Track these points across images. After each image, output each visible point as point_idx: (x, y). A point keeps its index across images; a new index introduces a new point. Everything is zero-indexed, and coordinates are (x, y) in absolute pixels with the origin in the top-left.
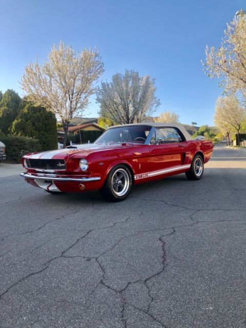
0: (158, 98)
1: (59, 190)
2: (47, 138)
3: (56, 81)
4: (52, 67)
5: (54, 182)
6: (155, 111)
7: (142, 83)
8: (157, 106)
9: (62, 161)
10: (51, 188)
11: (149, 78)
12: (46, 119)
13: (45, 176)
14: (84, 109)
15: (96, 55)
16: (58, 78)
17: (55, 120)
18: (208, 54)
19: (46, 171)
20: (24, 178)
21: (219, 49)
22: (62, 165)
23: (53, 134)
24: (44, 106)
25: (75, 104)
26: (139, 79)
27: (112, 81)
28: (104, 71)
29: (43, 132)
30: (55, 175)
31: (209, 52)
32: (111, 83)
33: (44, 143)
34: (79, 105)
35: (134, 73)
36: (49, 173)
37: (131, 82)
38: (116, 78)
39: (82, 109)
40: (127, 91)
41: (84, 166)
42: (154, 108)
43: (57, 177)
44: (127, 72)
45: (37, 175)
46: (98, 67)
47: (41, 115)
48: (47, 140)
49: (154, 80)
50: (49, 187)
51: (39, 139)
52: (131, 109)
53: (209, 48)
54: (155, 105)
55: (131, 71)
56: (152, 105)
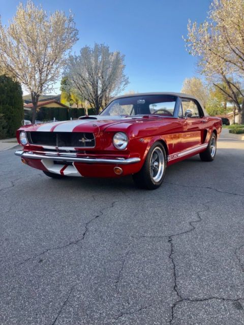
0: (127, 76)
1: (80, 175)
2: (12, 113)
3: (24, 47)
4: (19, 29)
5: (75, 163)
6: (123, 90)
7: (112, 58)
8: (125, 85)
9: (89, 135)
10: (67, 172)
11: (119, 53)
12: (11, 91)
13: (59, 155)
14: (56, 81)
15: (70, 20)
16: (25, 44)
17: (21, 93)
18: (191, 29)
19: (60, 148)
20: (20, 158)
21: (202, 24)
22: (88, 140)
23: (19, 109)
24: (10, 76)
25: (45, 75)
26: (109, 54)
27: (80, 55)
28: (78, 39)
29: (7, 105)
30: (75, 154)
31: (191, 27)
32: (79, 56)
33: (9, 119)
34: (50, 77)
35: (104, 47)
36: (65, 151)
37: (100, 57)
38: (85, 51)
39: (53, 81)
40: (96, 67)
41: (120, 141)
42: (122, 86)
43: (78, 157)
44: (96, 46)
45: (44, 154)
46: (72, 35)
47: (5, 86)
48: (13, 115)
49: (124, 56)
50: (63, 169)
51: (4, 113)
52: (100, 85)
53: (192, 23)
54: (124, 83)
55: (101, 45)
56: (121, 83)
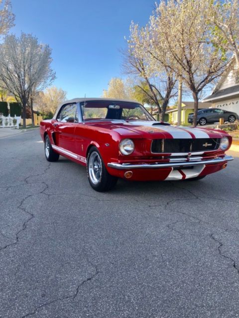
0: (54, 72)
7: (41, 52)
8: (52, 79)
11: (48, 46)
26: (38, 47)
35: (33, 38)
42: (48, 82)
44: (23, 35)
55: (29, 35)
56: (47, 78)
